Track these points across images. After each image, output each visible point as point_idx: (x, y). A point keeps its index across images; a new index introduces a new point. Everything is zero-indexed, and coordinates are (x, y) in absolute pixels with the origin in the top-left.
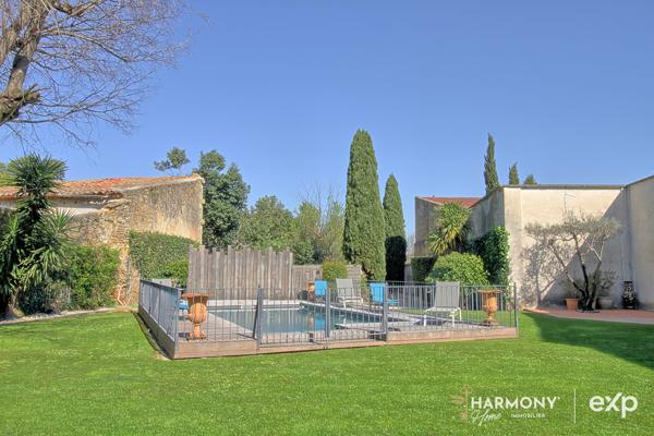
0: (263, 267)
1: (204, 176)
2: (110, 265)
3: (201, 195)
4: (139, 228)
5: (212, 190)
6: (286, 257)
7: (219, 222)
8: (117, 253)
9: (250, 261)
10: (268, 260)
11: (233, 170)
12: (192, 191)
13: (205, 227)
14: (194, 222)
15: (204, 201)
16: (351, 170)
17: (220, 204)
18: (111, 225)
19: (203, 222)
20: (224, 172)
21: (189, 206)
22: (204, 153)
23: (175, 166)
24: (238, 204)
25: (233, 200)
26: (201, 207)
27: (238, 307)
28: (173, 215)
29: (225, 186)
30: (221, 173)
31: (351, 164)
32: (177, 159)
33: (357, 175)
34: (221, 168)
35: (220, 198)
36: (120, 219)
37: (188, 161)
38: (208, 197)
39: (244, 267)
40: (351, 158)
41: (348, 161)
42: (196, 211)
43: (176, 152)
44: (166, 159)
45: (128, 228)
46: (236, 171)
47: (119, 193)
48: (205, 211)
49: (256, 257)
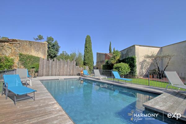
0: (66, 66)
1: (48, 42)
2: (9, 64)
3: (47, 47)
4: (24, 53)
5: (50, 46)
6: (73, 63)
7: (52, 55)
8: (13, 60)
9: (62, 64)
10: (68, 63)
11: (56, 42)
12: (44, 46)
13: (48, 56)
14: (45, 54)
15: (47, 49)
16: (86, 44)
17: (52, 50)
18: (10, 50)
19: (47, 54)
20: (53, 42)
21: (43, 50)
22: (48, 37)
23: (40, 40)
24: (57, 50)
25: (56, 49)
26: (47, 50)
27: (58, 79)
28: (38, 51)
29: (54, 45)
30: (52, 42)
31: (86, 43)
32: (40, 38)
33: (87, 45)
34: (52, 41)
35: (52, 48)
36: (15, 48)
37: (43, 39)
38: (49, 48)
39: (60, 65)
40: (86, 41)
41: (85, 42)
42: (45, 51)
43: (40, 36)
44: (37, 37)
45: (18, 52)
46: (57, 42)
47: (16, 40)
48: (48, 51)
49: (64, 62)
